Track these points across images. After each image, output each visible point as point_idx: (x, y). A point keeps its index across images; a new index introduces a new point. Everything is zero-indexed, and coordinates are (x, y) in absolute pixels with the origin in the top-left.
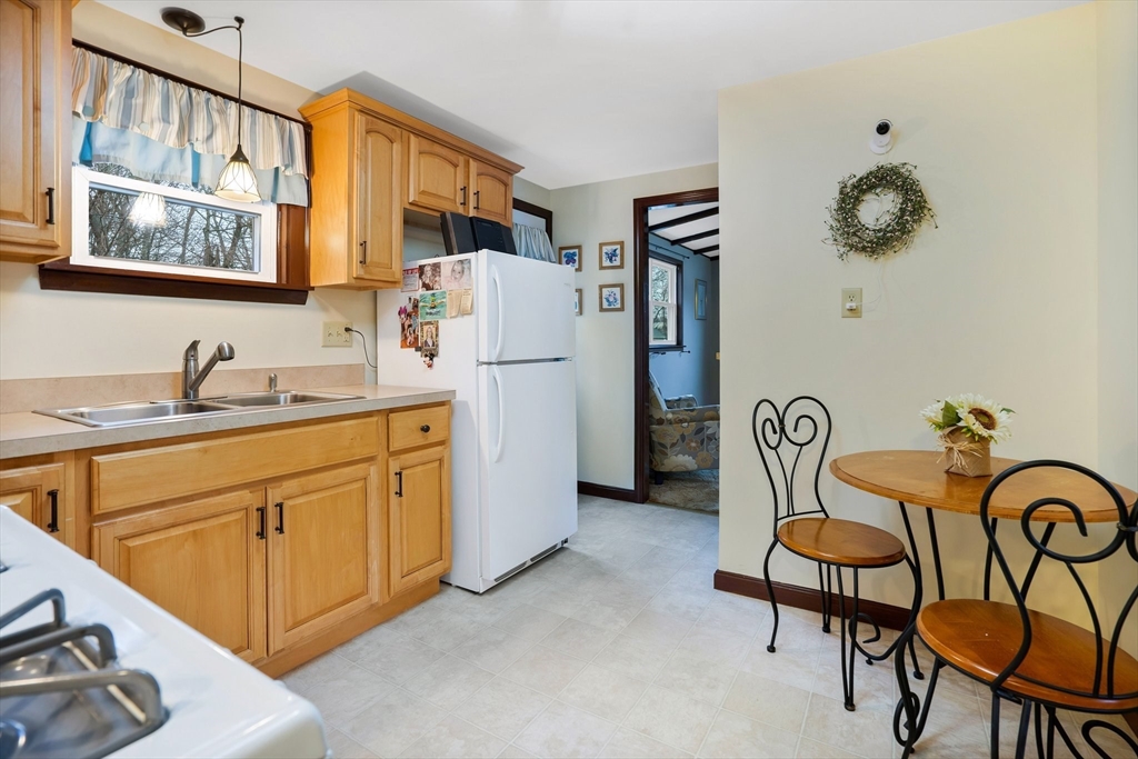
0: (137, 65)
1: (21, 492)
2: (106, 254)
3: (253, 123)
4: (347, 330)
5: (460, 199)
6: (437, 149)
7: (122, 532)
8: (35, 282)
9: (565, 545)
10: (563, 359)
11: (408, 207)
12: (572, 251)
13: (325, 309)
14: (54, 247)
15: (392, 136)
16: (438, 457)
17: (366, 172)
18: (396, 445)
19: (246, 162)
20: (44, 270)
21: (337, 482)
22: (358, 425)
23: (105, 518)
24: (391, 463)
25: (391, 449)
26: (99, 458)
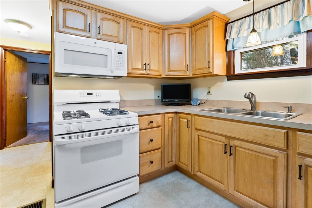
8: (226, 79)
18: (301, 150)
19: (255, 31)
20: (227, 77)
21: (258, 150)
22: (271, 131)
23: (197, 129)
24: (297, 159)
25: (298, 151)
26: (196, 117)
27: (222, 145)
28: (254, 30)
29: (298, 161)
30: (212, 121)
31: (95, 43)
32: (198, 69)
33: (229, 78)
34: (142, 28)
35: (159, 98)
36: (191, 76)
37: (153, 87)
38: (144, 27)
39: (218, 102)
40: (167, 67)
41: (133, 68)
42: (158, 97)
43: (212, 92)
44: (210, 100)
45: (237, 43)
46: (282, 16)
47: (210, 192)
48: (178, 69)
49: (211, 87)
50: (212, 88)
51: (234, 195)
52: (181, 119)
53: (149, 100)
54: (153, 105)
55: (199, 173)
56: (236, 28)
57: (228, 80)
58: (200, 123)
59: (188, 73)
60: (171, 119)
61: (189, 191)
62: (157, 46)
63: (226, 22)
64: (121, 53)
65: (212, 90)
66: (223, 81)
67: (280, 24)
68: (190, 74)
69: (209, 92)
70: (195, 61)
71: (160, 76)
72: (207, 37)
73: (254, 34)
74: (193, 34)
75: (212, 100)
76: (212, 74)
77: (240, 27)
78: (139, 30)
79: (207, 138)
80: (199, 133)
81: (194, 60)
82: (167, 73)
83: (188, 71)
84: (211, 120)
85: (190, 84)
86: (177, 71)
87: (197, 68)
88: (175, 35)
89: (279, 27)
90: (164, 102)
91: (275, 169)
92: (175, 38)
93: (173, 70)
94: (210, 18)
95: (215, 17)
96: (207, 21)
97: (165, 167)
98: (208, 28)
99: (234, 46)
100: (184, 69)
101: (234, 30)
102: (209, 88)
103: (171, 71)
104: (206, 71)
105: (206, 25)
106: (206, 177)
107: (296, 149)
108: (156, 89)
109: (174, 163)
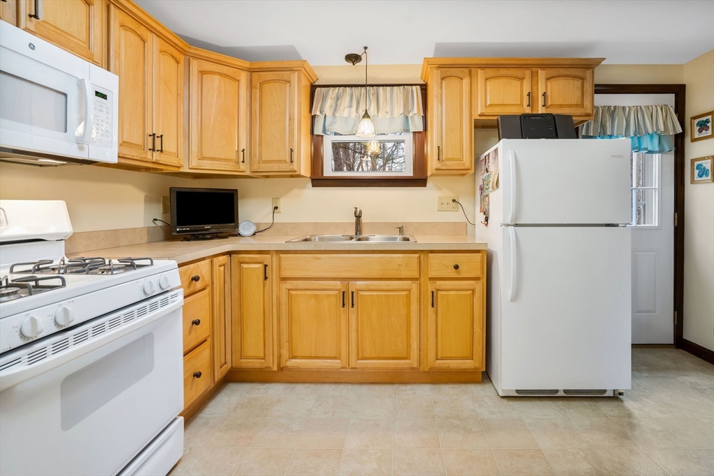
0: (345, 86)
1: (259, 263)
2: (341, 170)
3: (392, 94)
4: (454, 201)
5: (526, 102)
6: (503, 72)
7: (291, 287)
8: (310, 184)
9: (619, 396)
10: (616, 225)
11: (479, 118)
12: (704, 119)
13: (439, 189)
14: (296, 171)
15: (460, 75)
16: (472, 288)
17: (441, 104)
18: (433, 274)
19: (369, 117)
20: (312, 180)
21: (389, 288)
22: (404, 257)
23: (284, 279)
24: (429, 285)
25: (430, 276)
26: (281, 255)
27: (336, 295)
28: (366, 115)
29: (431, 287)
30: (319, 259)
31: (32, 46)
32: (265, 162)
33: (315, 182)
34: (145, 38)
35: (155, 223)
36: (248, 173)
37: (141, 195)
38: (150, 37)
39: (295, 226)
40: (194, 148)
41: (124, 142)
42: (155, 220)
43: (281, 208)
44: (279, 223)
45: (331, 124)
46: (392, 104)
47: (312, 386)
48: (222, 157)
49: (279, 198)
50: (281, 199)
51: (357, 367)
52: (244, 266)
53: (134, 230)
54: (143, 242)
55: (293, 360)
56: (331, 98)
57: (313, 186)
58: (292, 266)
59: (242, 167)
60: (222, 268)
61: (279, 401)
62: (175, 94)
63: (312, 82)
64: (104, 97)
65: (282, 204)
66: (303, 187)
67: (389, 113)
68: (245, 169)
69: (276, 208)
70: (260, 145)
71: (179, 167)
72: (288, 102)
73: (366, 121)
74: (256, 88)
75: (282, 224)
76: (297, 173)
77: (338, 100)
78: (138, 40)
79: (307, 290)
80: (289, 284)
81: (258, 142)
82: (194, 163)
83: (243, 162)
84: (314, 257)
85: (237, 190)
86: (219, 159)
87: (263, 159)
88: (217, 77)
89: (388, 116)
90: (178, 232)
91: (408, 305)
92: (216, 84)
93: (209, 158)
94: (295, 69)
95: (303, 69)
96: (289, 72)
97: (216, 380)
98: (290, 86)
99: (327, 128)
100: (234, 157)
101: (329, 103)
102: (274, 200)
103: (204, 158)
104: (285, 167)
105: (286, 78)
106: (307, 360)
107: (428, 275)
108: (149, 200)
109: (229, 366)
